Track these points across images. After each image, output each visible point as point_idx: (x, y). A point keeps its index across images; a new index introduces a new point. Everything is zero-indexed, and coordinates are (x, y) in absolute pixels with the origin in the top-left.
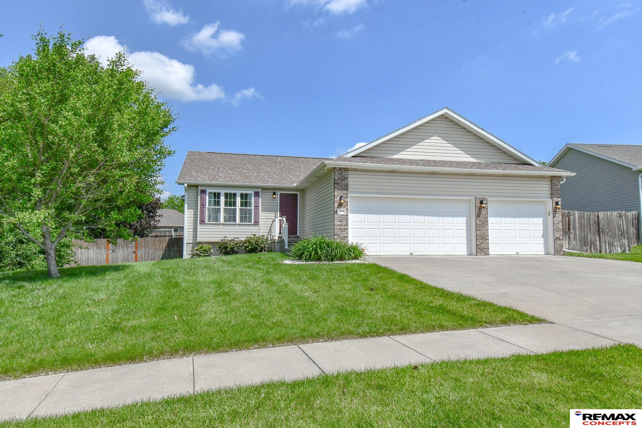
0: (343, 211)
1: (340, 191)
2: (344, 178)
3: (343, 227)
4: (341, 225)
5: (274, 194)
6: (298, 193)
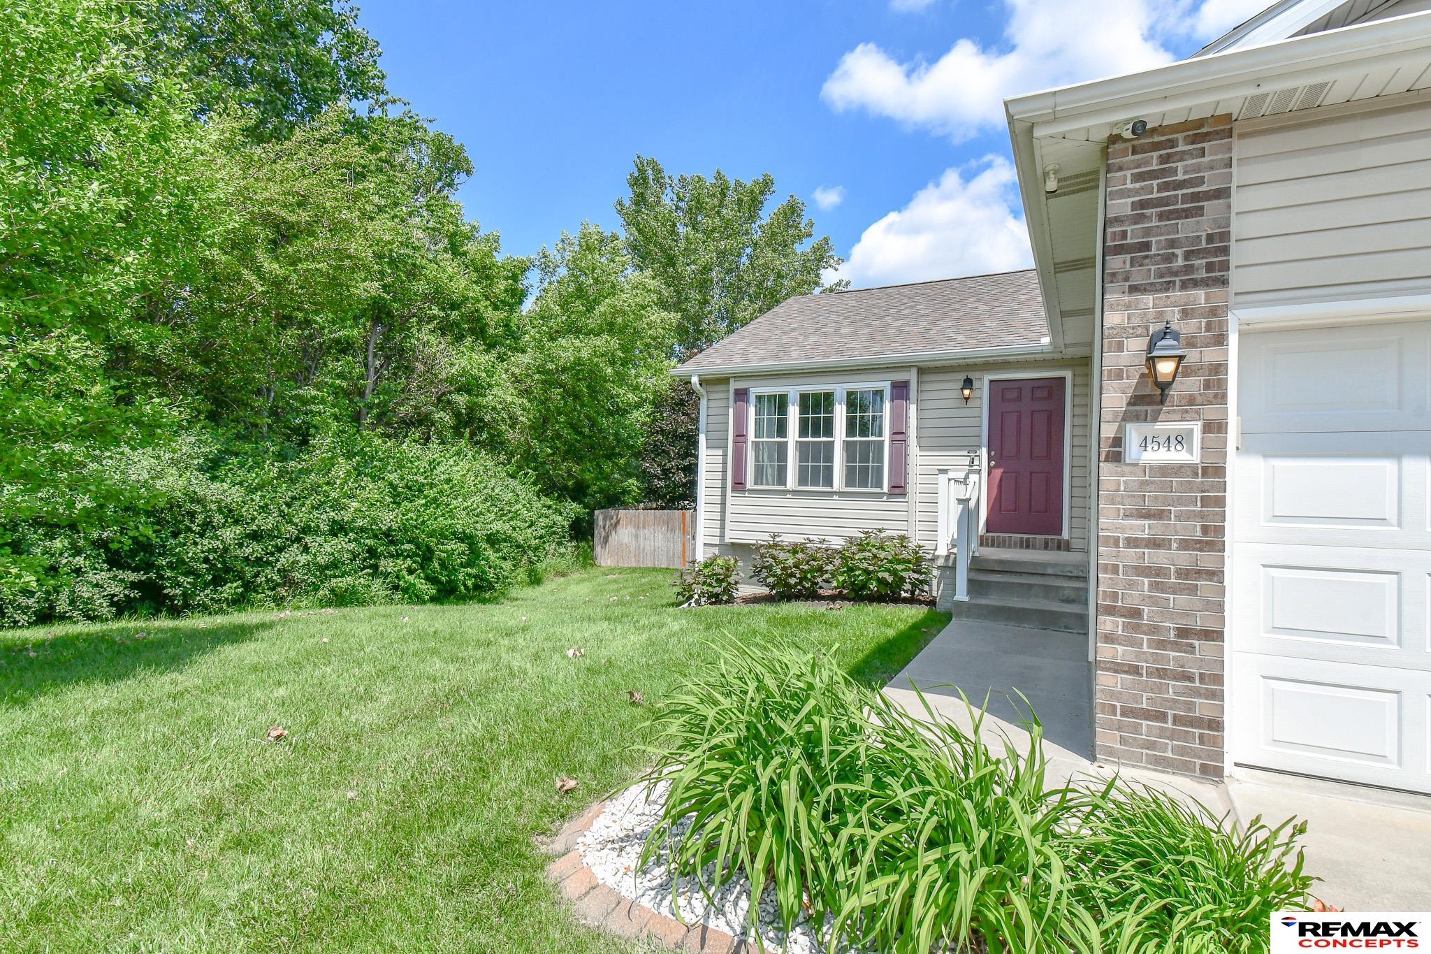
2: (1196, 197)
4: (1155, 543)
5: (968, 383)
6: (1066, 375)
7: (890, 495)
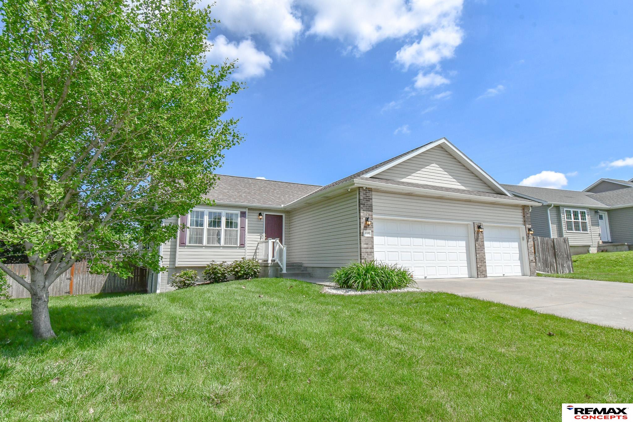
0: (369, 233)
1: (365, 212)
2: (369, 199)
3: (369, 250)
4: (367, 248)
5: (260, 214)
6: (284, 215)
7: (239, 247)
